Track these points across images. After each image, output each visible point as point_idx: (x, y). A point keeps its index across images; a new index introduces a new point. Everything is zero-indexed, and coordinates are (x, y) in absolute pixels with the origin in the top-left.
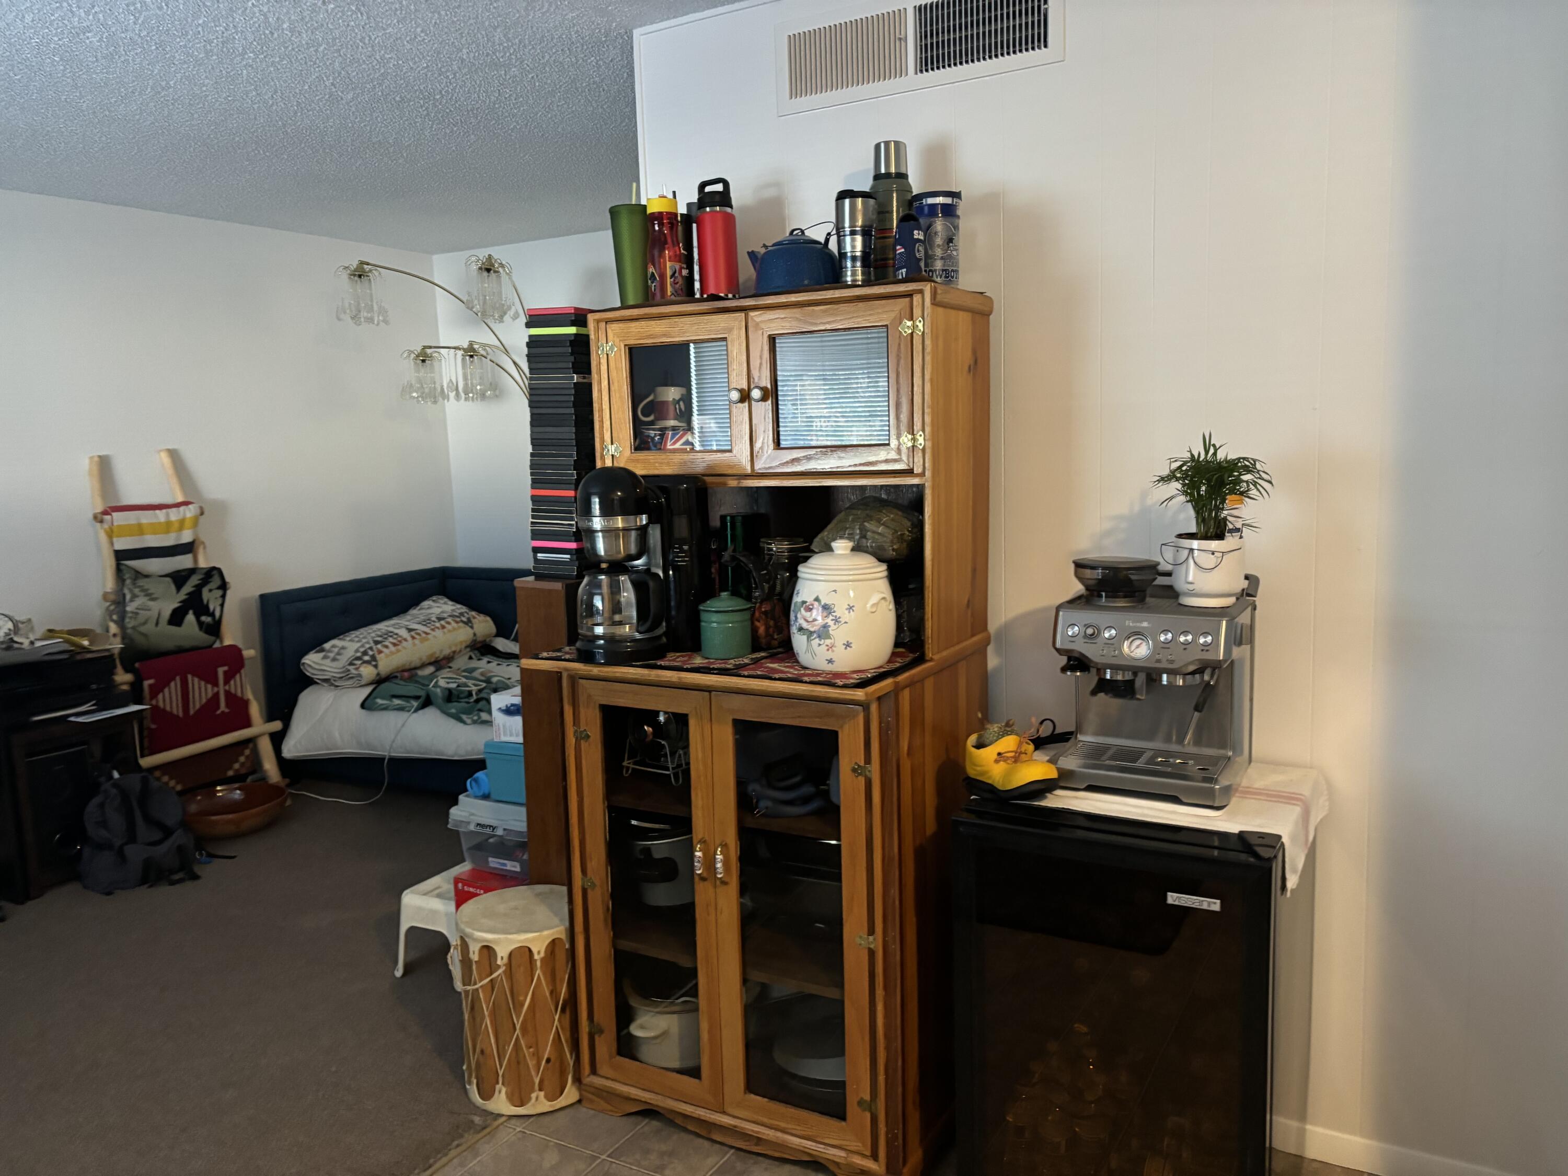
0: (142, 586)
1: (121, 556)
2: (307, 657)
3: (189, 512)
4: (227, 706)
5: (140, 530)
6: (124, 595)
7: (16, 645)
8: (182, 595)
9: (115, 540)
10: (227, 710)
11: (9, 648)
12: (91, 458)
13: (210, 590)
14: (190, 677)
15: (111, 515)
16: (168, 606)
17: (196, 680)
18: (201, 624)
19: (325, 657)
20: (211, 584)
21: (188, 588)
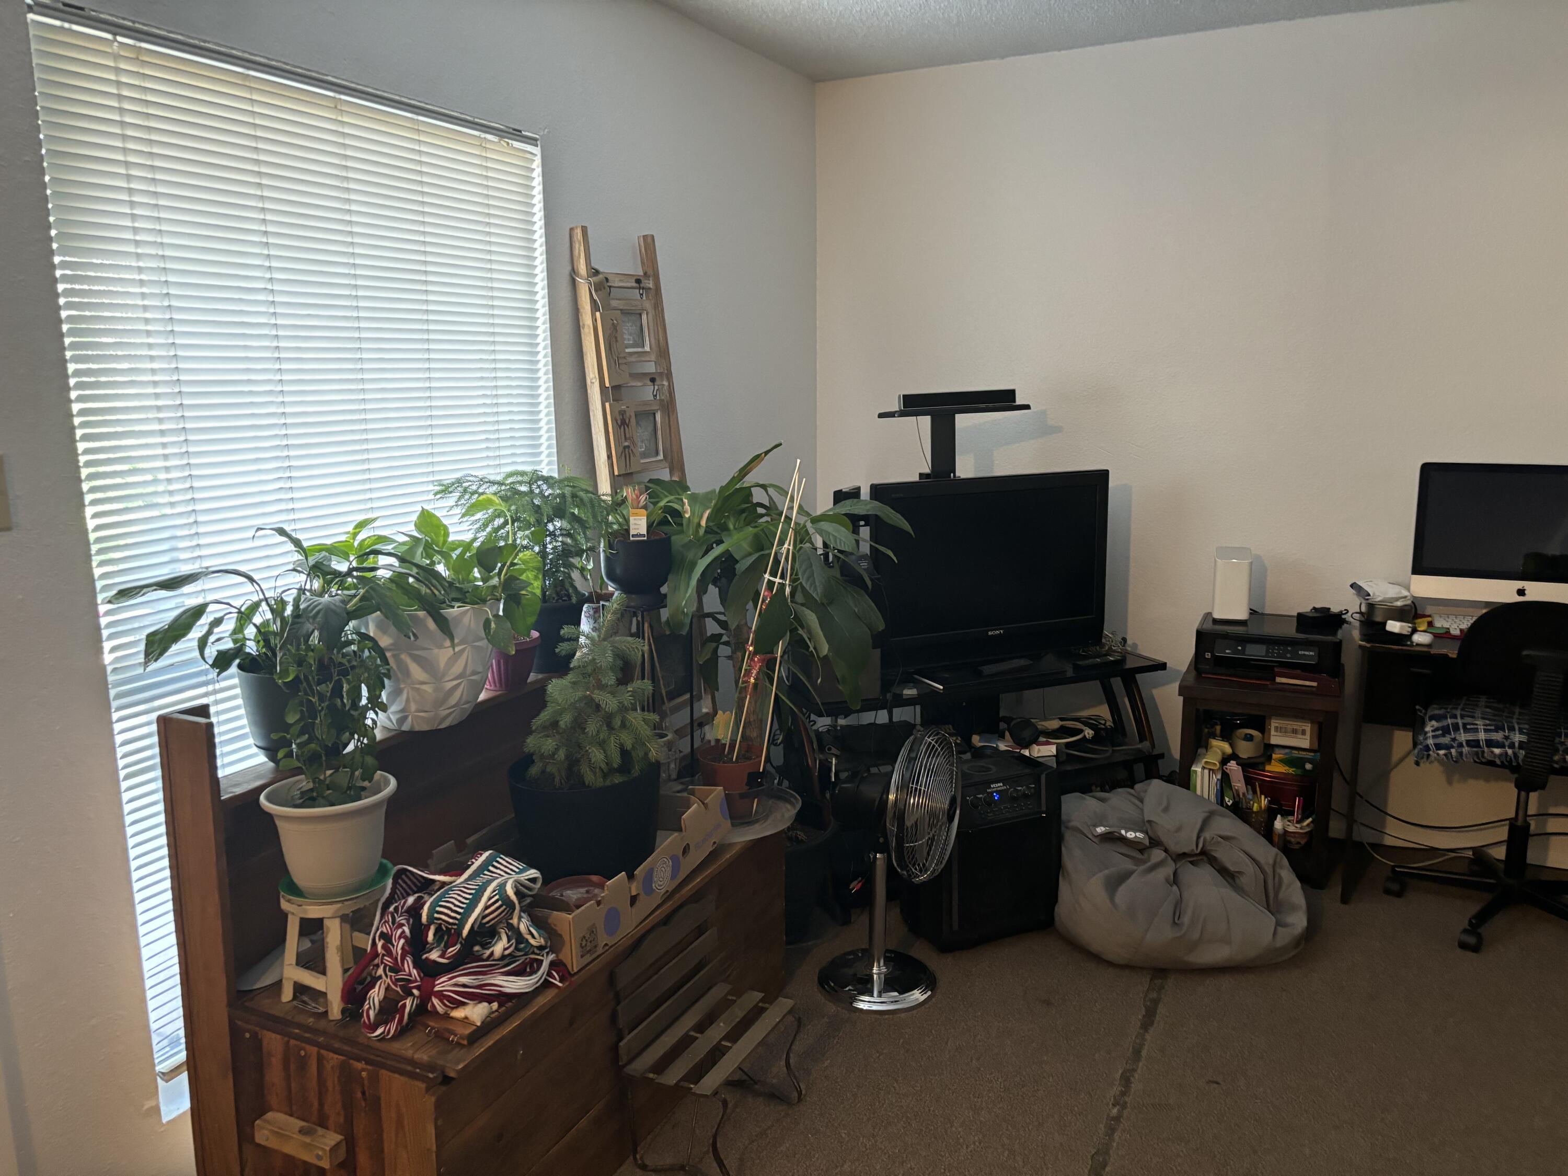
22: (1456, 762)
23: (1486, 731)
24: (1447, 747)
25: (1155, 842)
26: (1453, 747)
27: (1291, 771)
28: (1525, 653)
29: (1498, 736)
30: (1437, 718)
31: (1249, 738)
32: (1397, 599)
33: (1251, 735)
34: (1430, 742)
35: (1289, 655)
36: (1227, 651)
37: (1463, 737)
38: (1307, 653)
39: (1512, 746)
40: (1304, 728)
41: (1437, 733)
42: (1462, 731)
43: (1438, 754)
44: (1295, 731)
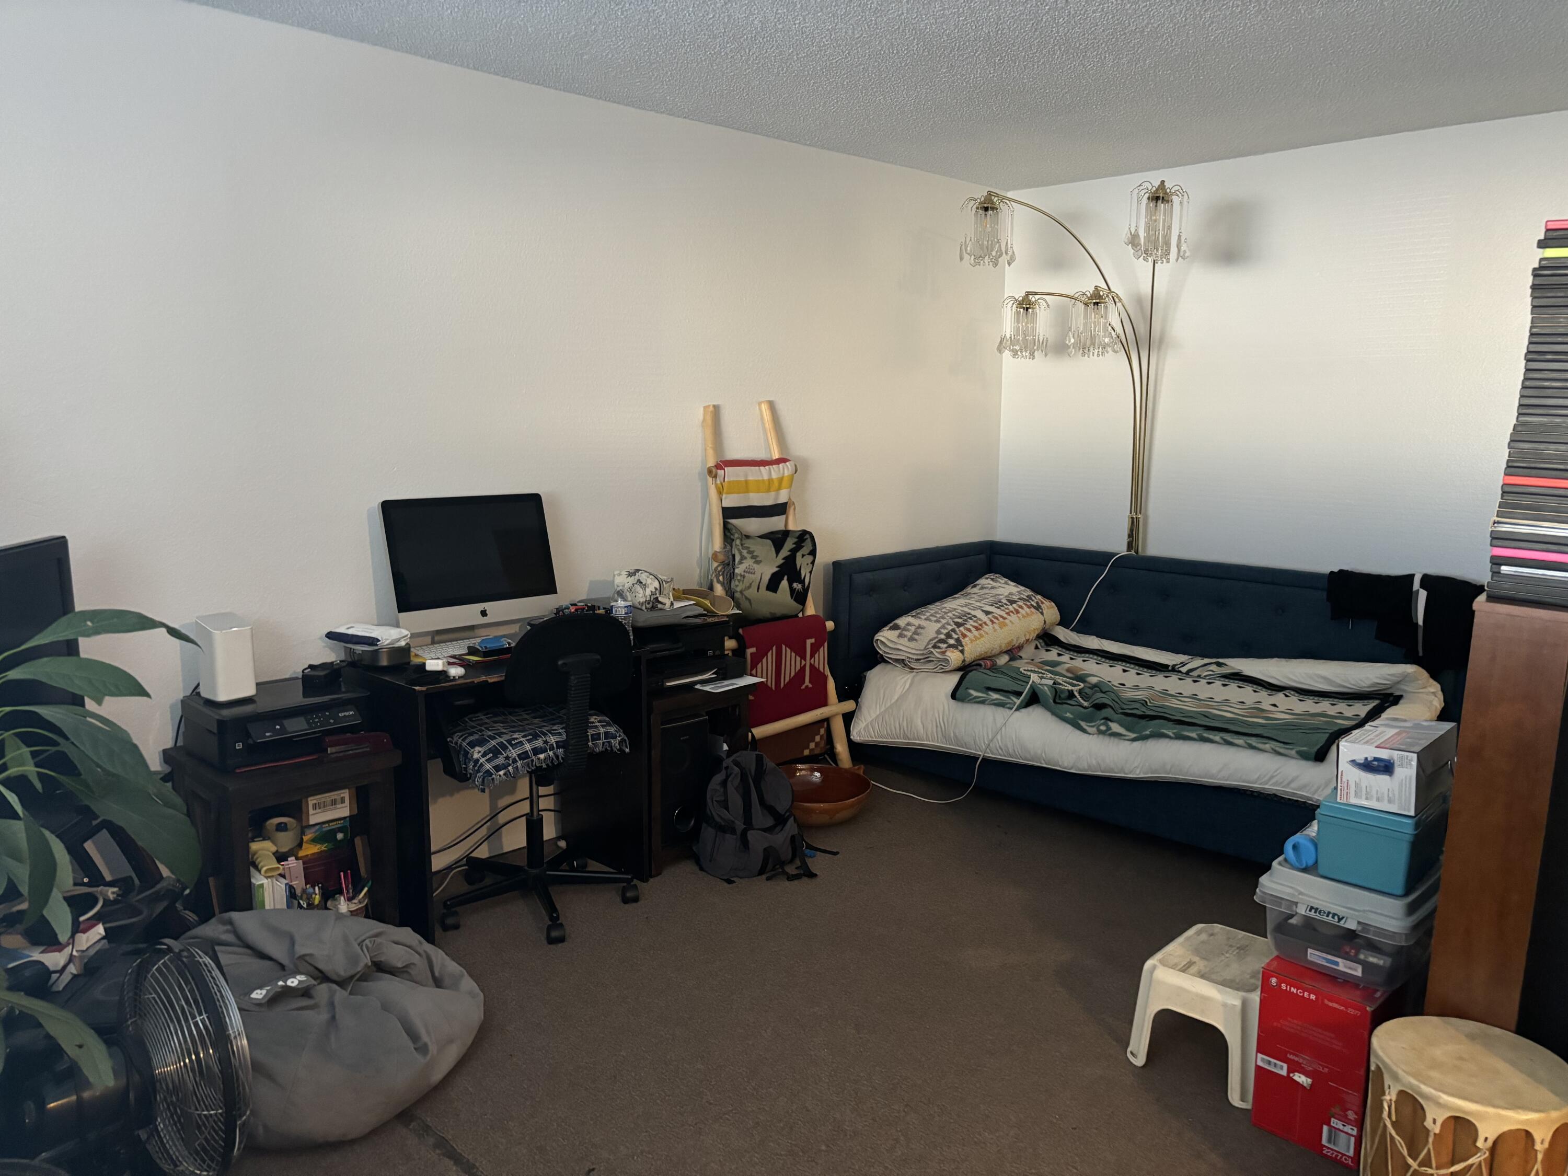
0: (749, 548)
1: (729, 513)
2: (880, 634)
3: (786, 470)
4: (810, 682)
5: (745, 487)
6: (734, 556)
7: (660, 606)
8: (780, 561)
9: (724, 496)
10: (810, 686)
11: (653, 608)
12: (705, 408)
13: (803, 556)
14: (784, 647)
15: (724, 470)
16: (767, 570)
17: (788, 650)
18: (792, 590)
19: (901, 636)
20: (804, 548)
21: (785, 552)
22: (513, 777)
23: (529, 741)
24: (505, 767)
25: (322, 977)
26: (510, 765)
27: (323, 847)
29: (539, 743)
30: (481, 743)
31: (281, 828)
33: (285, 824)
34: (488, 766)
35: (332, 721)
36: (268, 734)
37: (514, 753)
38: (347, 714)
39: (552, 748)
40: (342, 795)
41: (488, 757)
42: (511, 748)
43: (500, 776)
44: (334, 803)
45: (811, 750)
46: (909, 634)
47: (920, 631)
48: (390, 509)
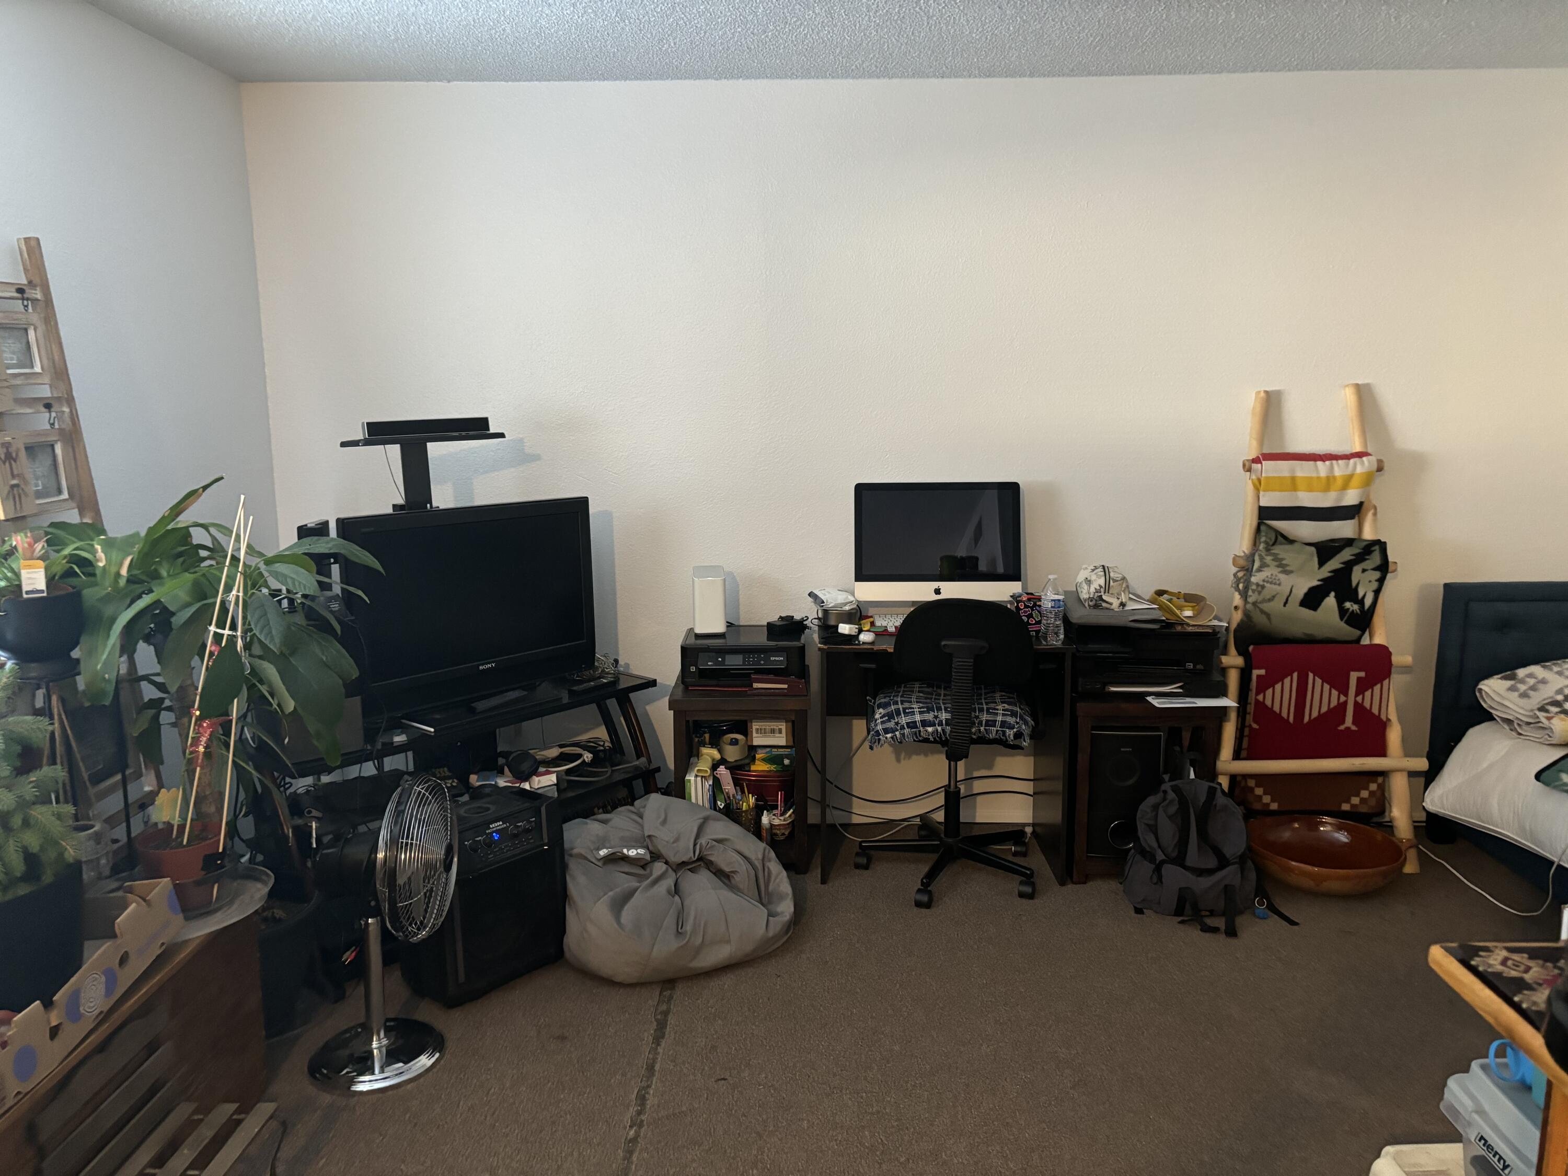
0: (1277, 554)
1: (1266, 513)
2: (1486, 682)
3: (1362, 467)
4: (1354, 723)
5: (1292, 484)
6: (1254, 561)
7: (1104, 605)
8: (1325, 572)
9: (1261, 493)
10: (1354, 728)
11: (1096, 606)
12: (1259, 392)
13: (1364, 571)
14: (1311, 675)
15: (1261, 463)
16: (1303, 584)
17: (1319, 681)
18: (1342, 612)
19: (1512, 689)
20: (1367, 562)
21: (1335, 564)
22: (901, 742)
23: (921, 713)
24: (893, 731)
25: (656, 856)
26: (897, 730)
27: (773, 767)
28: (943, 643)
29: (929, 717)
30: (884, 706)
31: (734, 742)
32: (846, 604)
33: (737, 740)
34: (880, 727)
35: (762, 662)
36: (710, 663)
37: (904, 720)
38: (777, 659)
39: (940, 724)
40: (780, 727)
41: (884, 719)
42: (903, 715)
43: (886, 738)
44: (773, 731)
45: (1353, 806)
46: (1523, 688)
47: (1540, 686)
48: (862, 490)
